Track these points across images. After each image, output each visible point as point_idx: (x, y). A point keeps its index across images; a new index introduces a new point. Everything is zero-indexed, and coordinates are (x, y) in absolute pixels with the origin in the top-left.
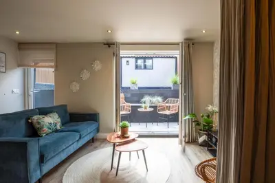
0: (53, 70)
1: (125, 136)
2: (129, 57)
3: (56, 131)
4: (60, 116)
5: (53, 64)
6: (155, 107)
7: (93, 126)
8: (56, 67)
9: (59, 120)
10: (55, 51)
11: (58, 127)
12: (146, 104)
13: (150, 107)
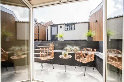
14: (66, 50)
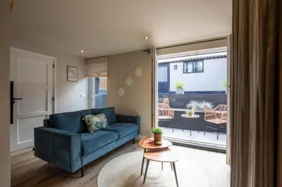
0: (106, 78)
1: (157, 143)
2: (177, 62)
3: (102, 129)
4: (107, 117)
5: (106, 73)
6: (202, 114)
7: (134, 128)
8: (108, 76)
9: (106, 120)
10: (107, 63)
11: (104, 126)
12: (192, 110)
13: (196, 113)
14: (190, 108)
